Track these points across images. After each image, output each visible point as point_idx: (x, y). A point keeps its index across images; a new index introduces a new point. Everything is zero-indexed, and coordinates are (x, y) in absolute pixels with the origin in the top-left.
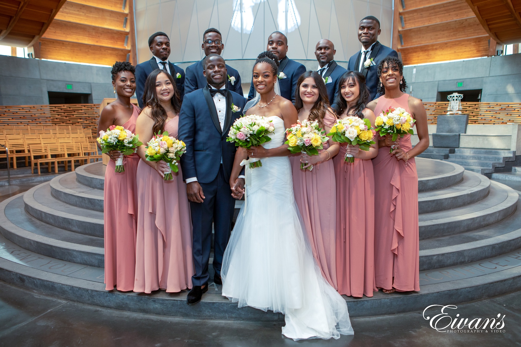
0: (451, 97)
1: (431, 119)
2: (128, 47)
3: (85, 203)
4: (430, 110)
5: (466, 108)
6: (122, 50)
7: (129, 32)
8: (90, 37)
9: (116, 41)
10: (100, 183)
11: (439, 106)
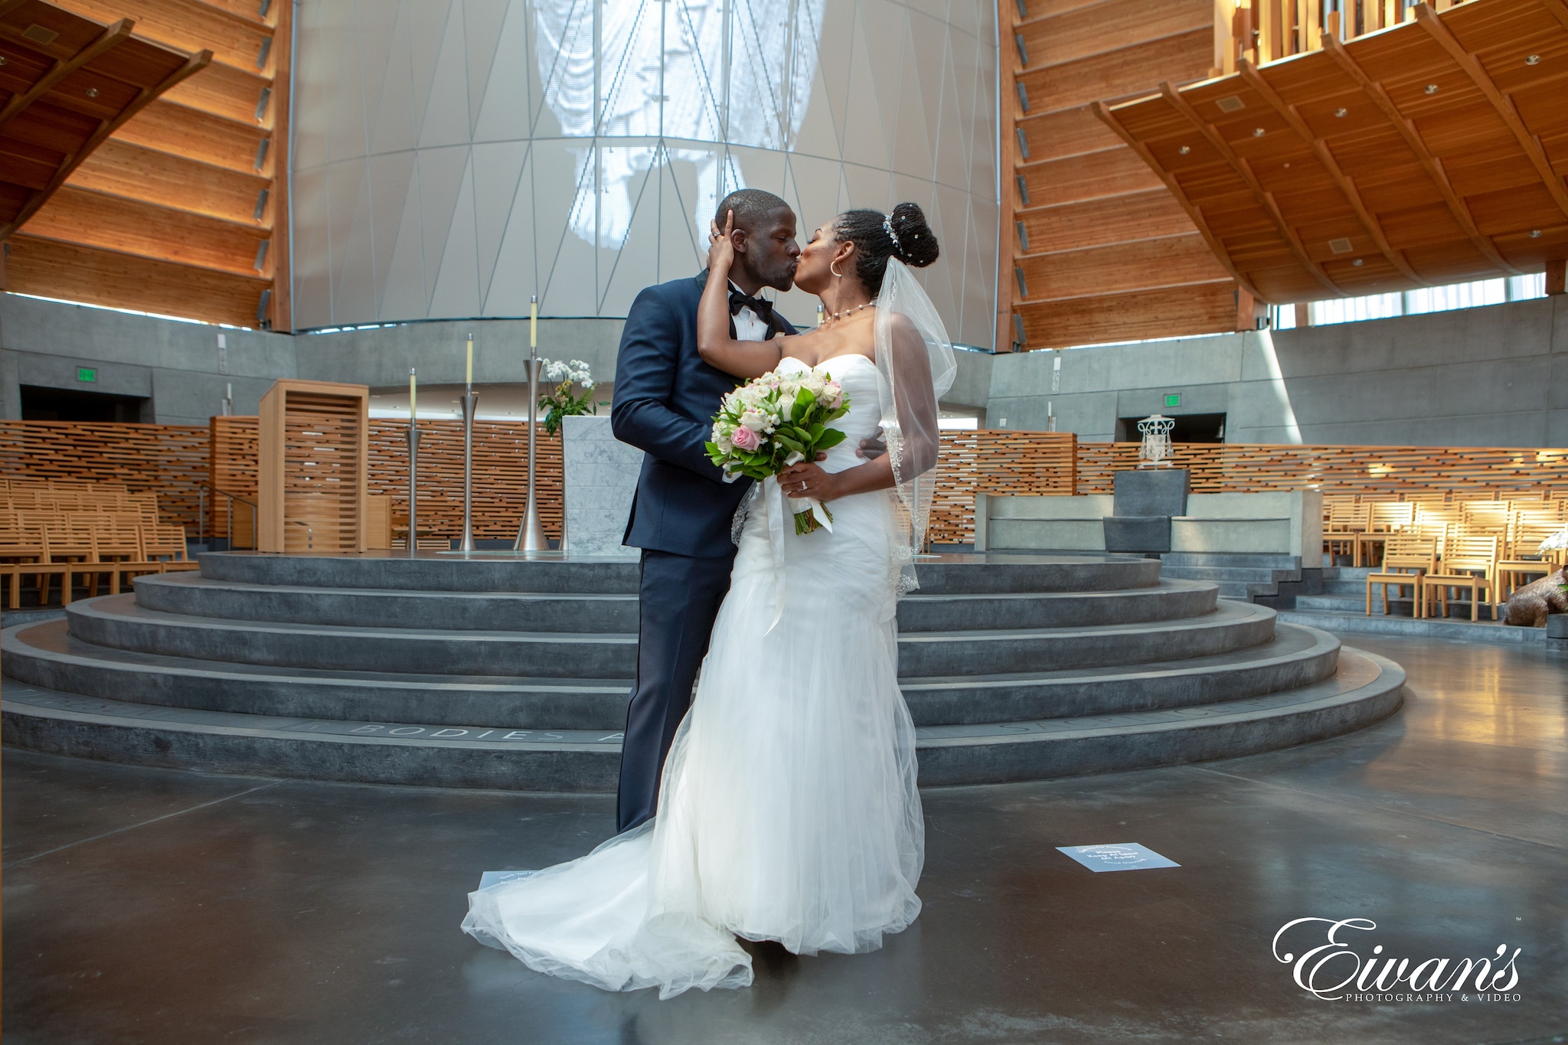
0: (1145, 424)
2: (265, 271)
5: (1188, 459)
6: (248, 280)
7: (272, 229)
8: (155, 238)
9: (232, 254)
11: (1120, 453)
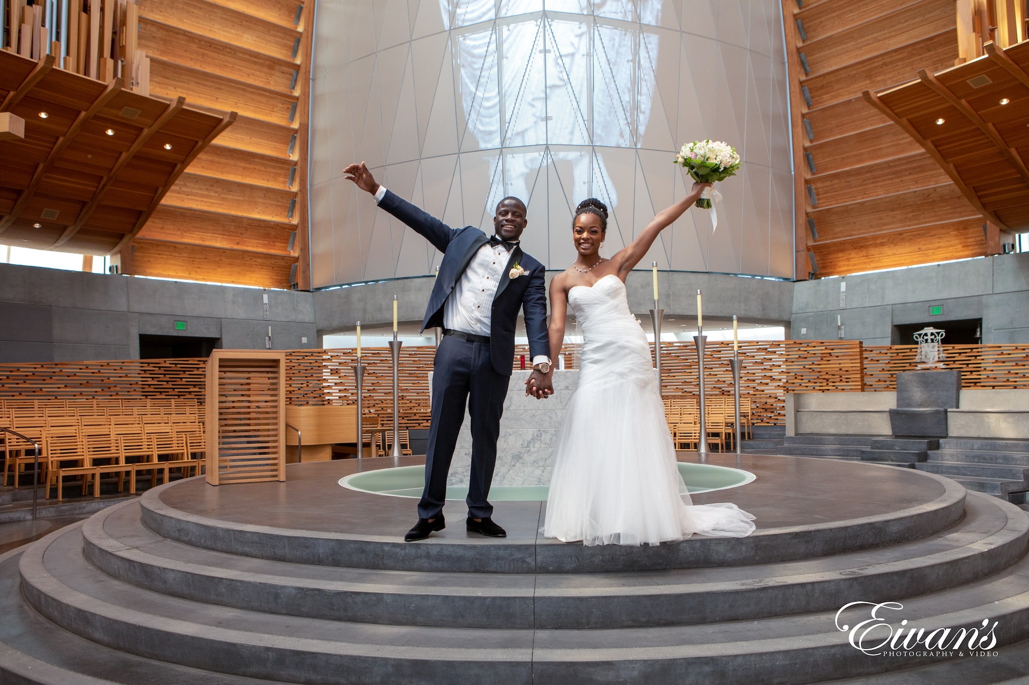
0: (920, 335)
1: (885, 379)
2: (294, 252)
3: (135, 573)
4: (880, 362)
5: (954, 357)
6: (283, 258)
7: (298, 224)
8: (225, 235)
9: (273, 242)
10: (176, 527)
11: (898, 354)
